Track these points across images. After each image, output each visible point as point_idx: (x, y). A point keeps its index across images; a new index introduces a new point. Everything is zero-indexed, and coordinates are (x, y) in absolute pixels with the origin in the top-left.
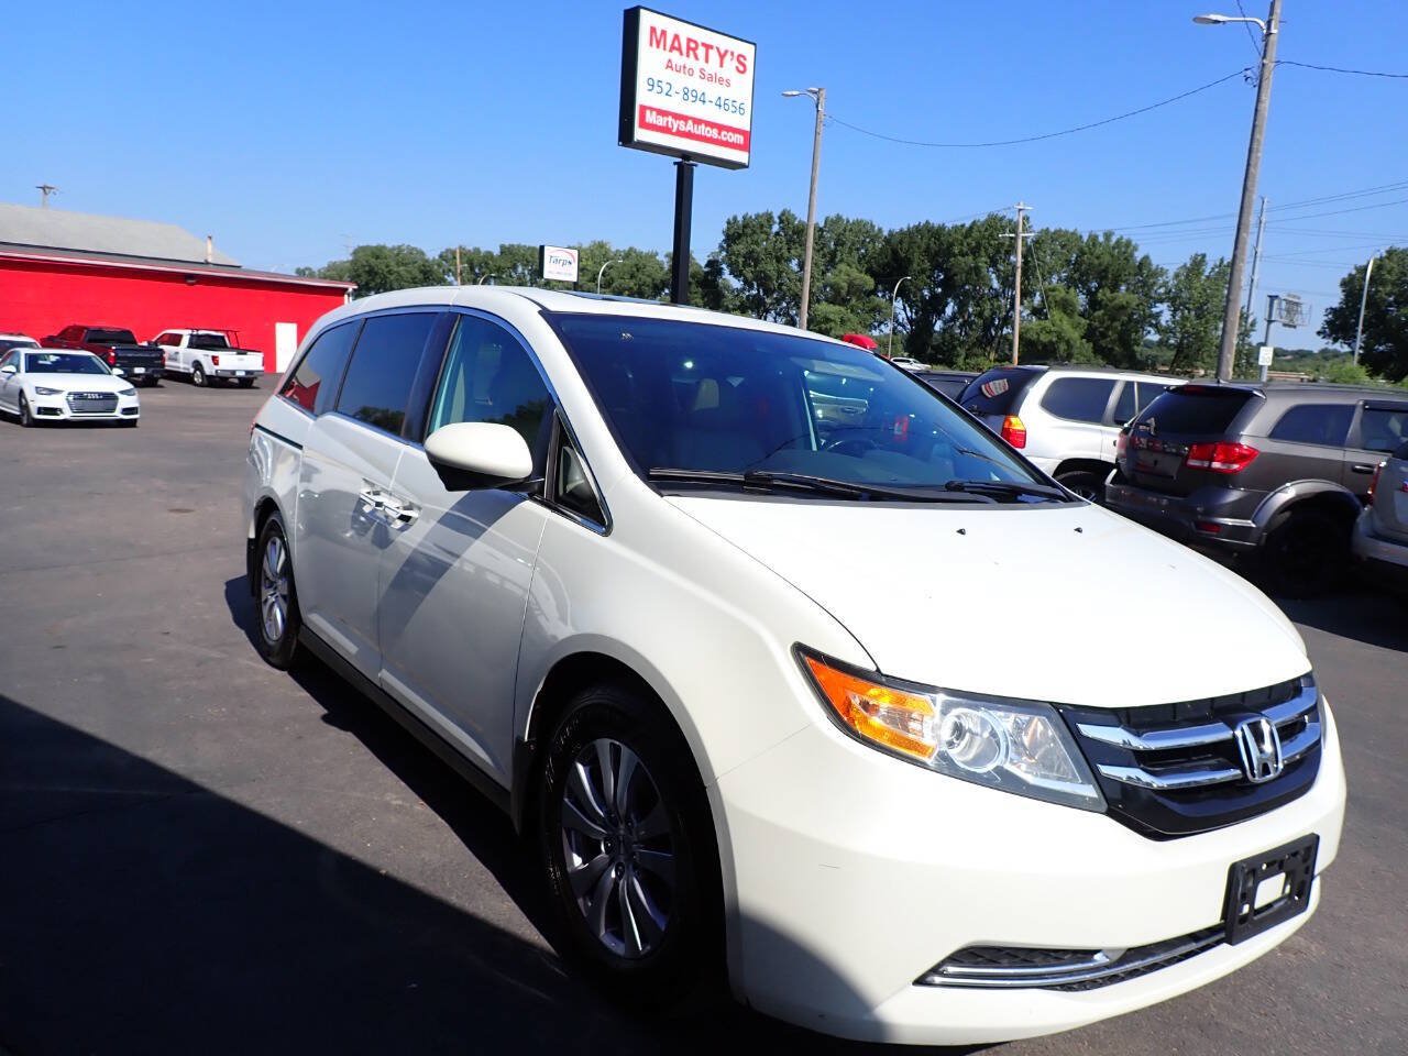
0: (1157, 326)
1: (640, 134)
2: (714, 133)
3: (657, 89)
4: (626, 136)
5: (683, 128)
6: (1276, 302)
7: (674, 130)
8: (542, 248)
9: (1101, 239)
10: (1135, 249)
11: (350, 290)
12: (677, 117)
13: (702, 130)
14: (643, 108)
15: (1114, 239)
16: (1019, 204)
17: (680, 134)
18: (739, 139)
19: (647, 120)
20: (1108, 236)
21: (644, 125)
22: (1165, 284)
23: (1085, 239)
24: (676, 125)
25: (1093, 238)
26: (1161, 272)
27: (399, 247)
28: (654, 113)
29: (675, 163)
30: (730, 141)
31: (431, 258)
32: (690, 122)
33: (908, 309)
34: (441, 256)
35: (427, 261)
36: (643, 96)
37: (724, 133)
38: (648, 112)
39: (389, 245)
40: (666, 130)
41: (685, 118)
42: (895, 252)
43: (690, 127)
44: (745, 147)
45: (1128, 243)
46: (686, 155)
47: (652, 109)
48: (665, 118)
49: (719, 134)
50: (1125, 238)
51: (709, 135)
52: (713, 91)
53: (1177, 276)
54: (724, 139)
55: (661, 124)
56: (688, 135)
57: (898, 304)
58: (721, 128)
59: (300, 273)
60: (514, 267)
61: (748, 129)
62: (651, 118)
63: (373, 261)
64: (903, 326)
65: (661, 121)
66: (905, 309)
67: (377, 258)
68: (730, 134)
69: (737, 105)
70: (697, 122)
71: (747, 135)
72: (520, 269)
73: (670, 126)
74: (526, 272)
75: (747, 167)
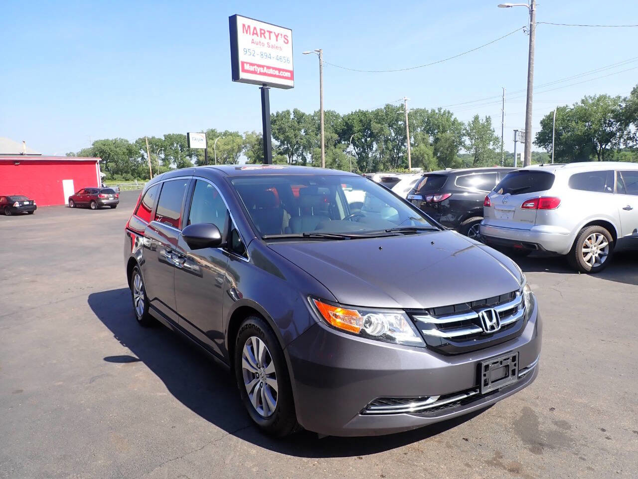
0: (464, 146)
1: (242, 75)
2: (277, 73)
3: (248, 53)
4: (236, 77)
5: (262, 71)
6: (517, 133)
7: (258, 72)
8: (188, 134)
9: (437, 111)
10: (452, 114)
11: (98, 161)
12: (259, 66)
13: (271, 71)
14: (243, 63)
15: (442, 111)
16: (405, 98)
17: (261, 74)
18: (288, 74)
19: (245, 69)
20: (440, 110)
21: (244, 71)
22: (465, 129)
23: (430, 111)
24: (259, 70)
25: (433, 111)
26: (462, 124)
27: (115, 140)
28: (248, 65)
29: (260, 88)
30: (285, 76)
31: (132, 143)
32: (265, 68)
33: (356, 148)
34: (136, 142)
35: (130, 144)
36: (242, 57)
37: (281, 72)
38: (245, 65)
39: (110, 139)
40: (254, 72)
41: (263, 66)
42: (347, 123)
43: (265, 70)
44: (292, 78)
45: (449, 112)
46: (265, 84)
47: (247, 63)
48: (254, 67)
49: (279, 73)
50: (447, 110)
51: (274, 74)
52: (274, 53)
53: (469, 125)
54: (281, 75)
55: (251, 70)
56: (265, 74)
57: (351, 147)
58: (279, 70)
59: (68, 155)
60: (172, 144)
61: (292, 70)
62: (247, 67)
63: (103, 147)
64: (355, 156)
65: (252, 68)
66: (355, 149)
67: (104, 145)
68: (284, 72)
69: (286, 59)
70: (268, 68)
71: (292, 73)
72: (175, 145)
73: (256, 70)
74: (178, 146)
75: (293, 87)
